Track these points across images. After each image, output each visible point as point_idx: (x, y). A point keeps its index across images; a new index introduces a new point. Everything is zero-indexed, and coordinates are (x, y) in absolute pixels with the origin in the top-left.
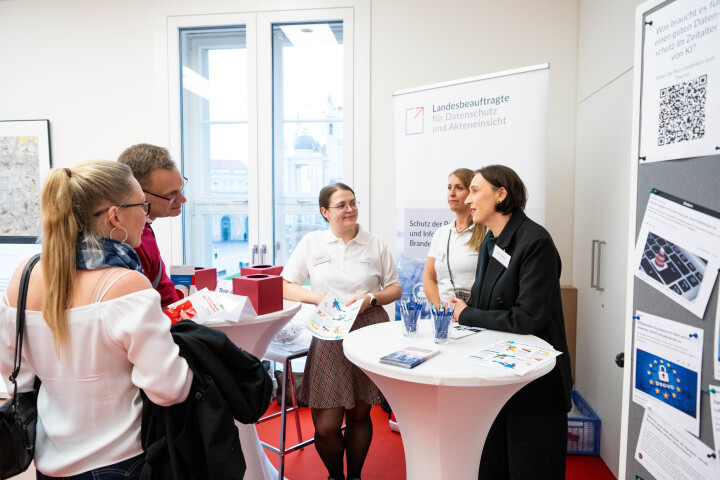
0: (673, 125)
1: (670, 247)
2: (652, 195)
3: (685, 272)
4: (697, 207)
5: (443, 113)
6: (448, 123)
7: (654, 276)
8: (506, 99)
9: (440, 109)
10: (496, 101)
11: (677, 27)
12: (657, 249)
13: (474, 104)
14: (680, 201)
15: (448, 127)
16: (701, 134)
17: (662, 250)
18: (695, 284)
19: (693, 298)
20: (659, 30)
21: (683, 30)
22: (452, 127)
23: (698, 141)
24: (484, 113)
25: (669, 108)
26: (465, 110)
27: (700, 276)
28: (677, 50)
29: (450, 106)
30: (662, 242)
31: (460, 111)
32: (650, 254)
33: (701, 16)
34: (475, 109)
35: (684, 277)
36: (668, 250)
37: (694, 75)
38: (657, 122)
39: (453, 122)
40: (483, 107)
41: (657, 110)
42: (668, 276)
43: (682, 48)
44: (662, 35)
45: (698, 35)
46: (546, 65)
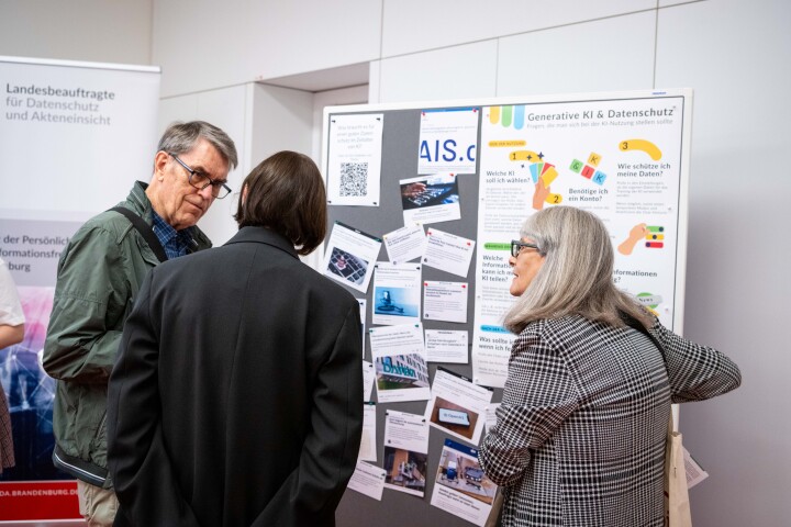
0: (349, 185)
1: (347, 256)
2: (336, 225)
3: (356, 269)
4: (362, 233)
5: (23, 96)
6: (31, 112)
7: (337, 273)
8: (111, 96)
9: (18, 90)
10: (98, 96)
11: (352, 131)
12: (339, 257)
13: (67, 93)
14: (353, 229)
15: (30, 115)
16: (365, 194)
17: (342, 258)
18: (362, 275)
19: (361, 283)
20: (340, 128)
21: (354, 134)
22: (35, 116)
23: (363, 197)
24: (81, 107)
25: (346, 176)
26: (54, 99)
27: (364, 271)
28: (351, 144)
29: (34, 90)
30: (342, 253)
31: (49, 98)
32: (334, 260)
33: (365, 130)
34: (69, 100)
35: (356, 272)
36: (346, 257)
37: (361, 161)
38: (339, 182)
39: (39, 111)
40: (80, 100)
41: (339, 175)
42: (346, 273)
43: (355, 144)
44: (342, 131)
45: (362, 140)
46: (157, 69)
